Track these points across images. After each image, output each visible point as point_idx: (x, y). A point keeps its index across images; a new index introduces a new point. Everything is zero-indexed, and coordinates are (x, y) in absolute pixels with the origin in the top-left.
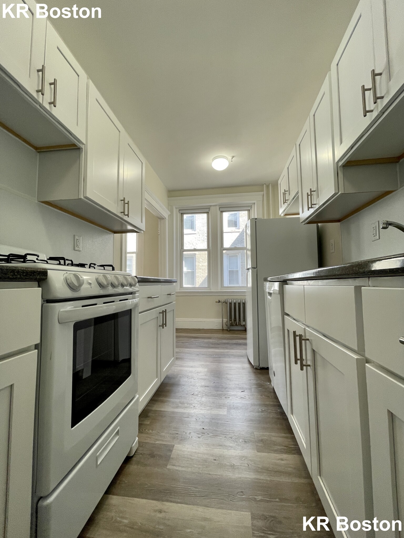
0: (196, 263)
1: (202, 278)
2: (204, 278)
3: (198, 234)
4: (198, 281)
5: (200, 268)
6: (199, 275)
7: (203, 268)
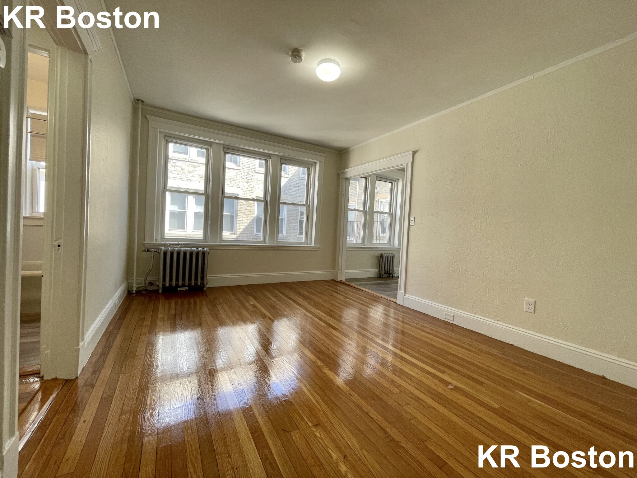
0: (239, 206)
1: (245, 225)
2: (246, 225)
3: (243, 171)
4: (239, 227)
5: (243, 213)
6: (242, 220)
7: (247, 212)
